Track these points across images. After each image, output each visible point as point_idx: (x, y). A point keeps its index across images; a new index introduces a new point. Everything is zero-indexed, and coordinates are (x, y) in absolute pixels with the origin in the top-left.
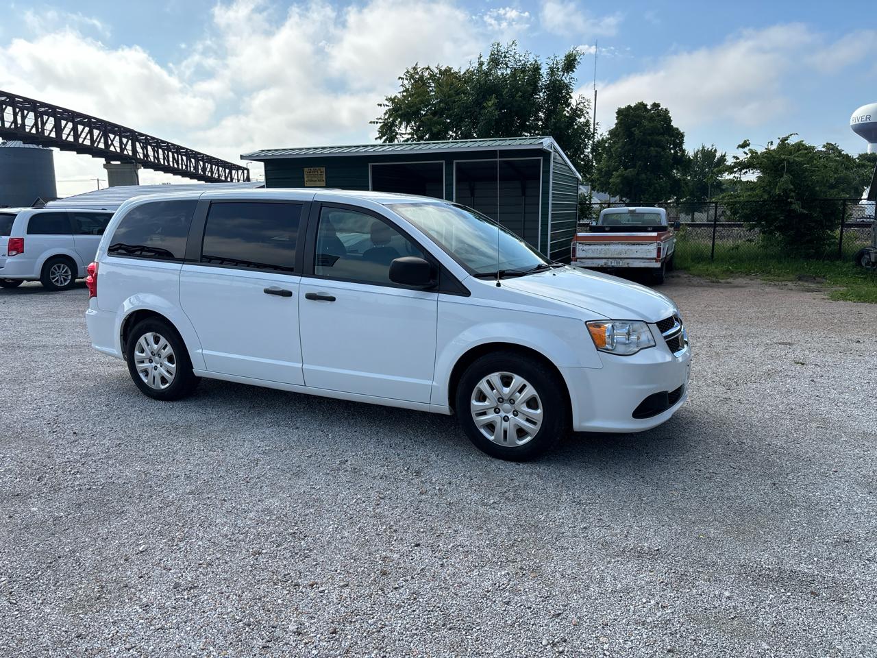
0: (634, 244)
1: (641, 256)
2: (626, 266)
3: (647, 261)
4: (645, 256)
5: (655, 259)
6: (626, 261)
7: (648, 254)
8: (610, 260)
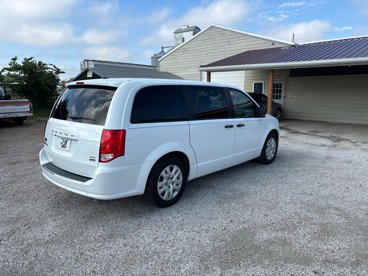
0: (17, 105)
1: (22, 111)
2: (16, 116)
3: (25, 113)
4: (24, 111)
5: (29, 112)
6: (14, 114)
7: (26, 109)
8: (6, 114)
